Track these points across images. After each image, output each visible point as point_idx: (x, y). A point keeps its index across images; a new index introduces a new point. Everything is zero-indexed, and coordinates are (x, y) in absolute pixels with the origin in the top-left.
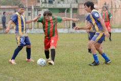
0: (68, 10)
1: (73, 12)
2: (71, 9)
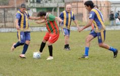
0: (55, 9)
1: (60, 11)
2: (58, 8)
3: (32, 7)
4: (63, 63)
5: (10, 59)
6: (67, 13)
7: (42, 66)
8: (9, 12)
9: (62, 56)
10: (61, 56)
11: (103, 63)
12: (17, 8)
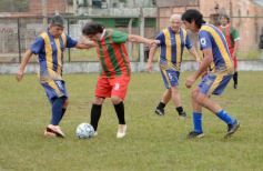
1: (146, 27)
2: (143, 20)
3: (82, 17)
4: (153, 145)
5: (32, 136)
6: (173, 33)
7: (103, 151)
8: (29, 26)
9: (151, 128)
10: (148, 129)
11: (244, 146)
12: (49, 19)
